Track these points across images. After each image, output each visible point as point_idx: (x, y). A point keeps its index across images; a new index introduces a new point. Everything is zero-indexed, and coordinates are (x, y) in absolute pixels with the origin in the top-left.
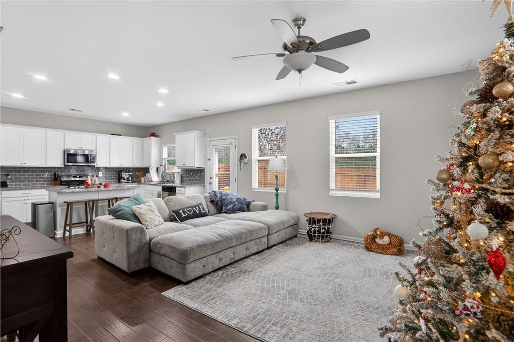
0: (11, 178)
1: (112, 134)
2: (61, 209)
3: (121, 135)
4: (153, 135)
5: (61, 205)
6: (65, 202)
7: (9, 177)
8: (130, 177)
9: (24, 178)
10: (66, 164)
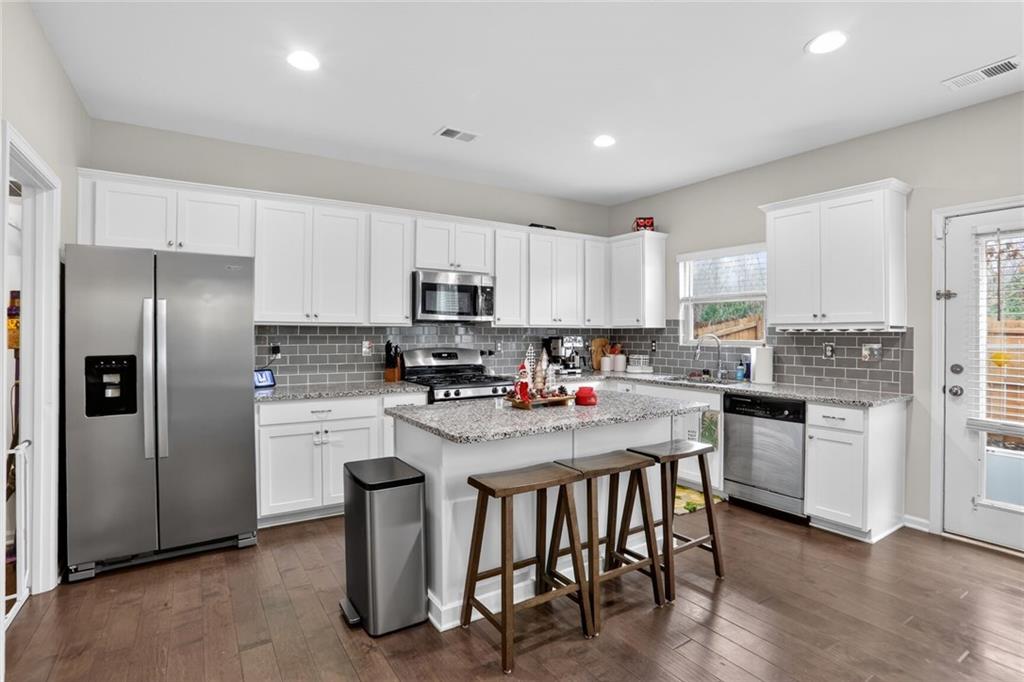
0: (284, 360)
1: (532, 225)
2: (455, 508)
3: (554, 228)
4: (647, 223)
5: (453, 492)
6: (472, 481)
7: (279, 356)
8: (577, 358)
9: (313, 359)
10: (420, 316)
